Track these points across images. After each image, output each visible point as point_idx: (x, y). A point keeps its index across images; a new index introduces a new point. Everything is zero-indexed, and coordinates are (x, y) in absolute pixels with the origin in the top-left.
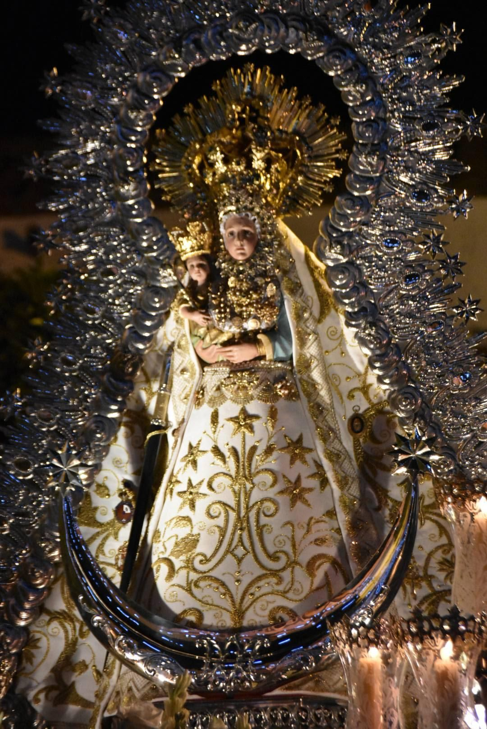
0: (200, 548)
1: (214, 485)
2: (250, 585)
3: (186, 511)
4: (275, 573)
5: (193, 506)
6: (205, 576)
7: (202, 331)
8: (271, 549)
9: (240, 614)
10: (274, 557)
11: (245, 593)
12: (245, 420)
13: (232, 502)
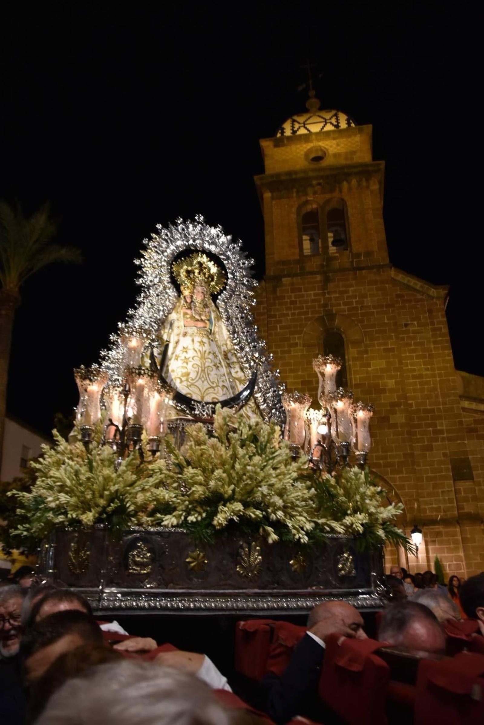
0: (191, 376)
1: (194, 358)
2: (206, 390)
3: (185, 365)
4: (212, 387)
5: (187, 363)
6: (193, 384)
7: (188, 316)
8: (212, 380)
9: (203, 398)
10: (213, 383)
11: (205, 391)
12: (202, 343)
13: (200, 365)
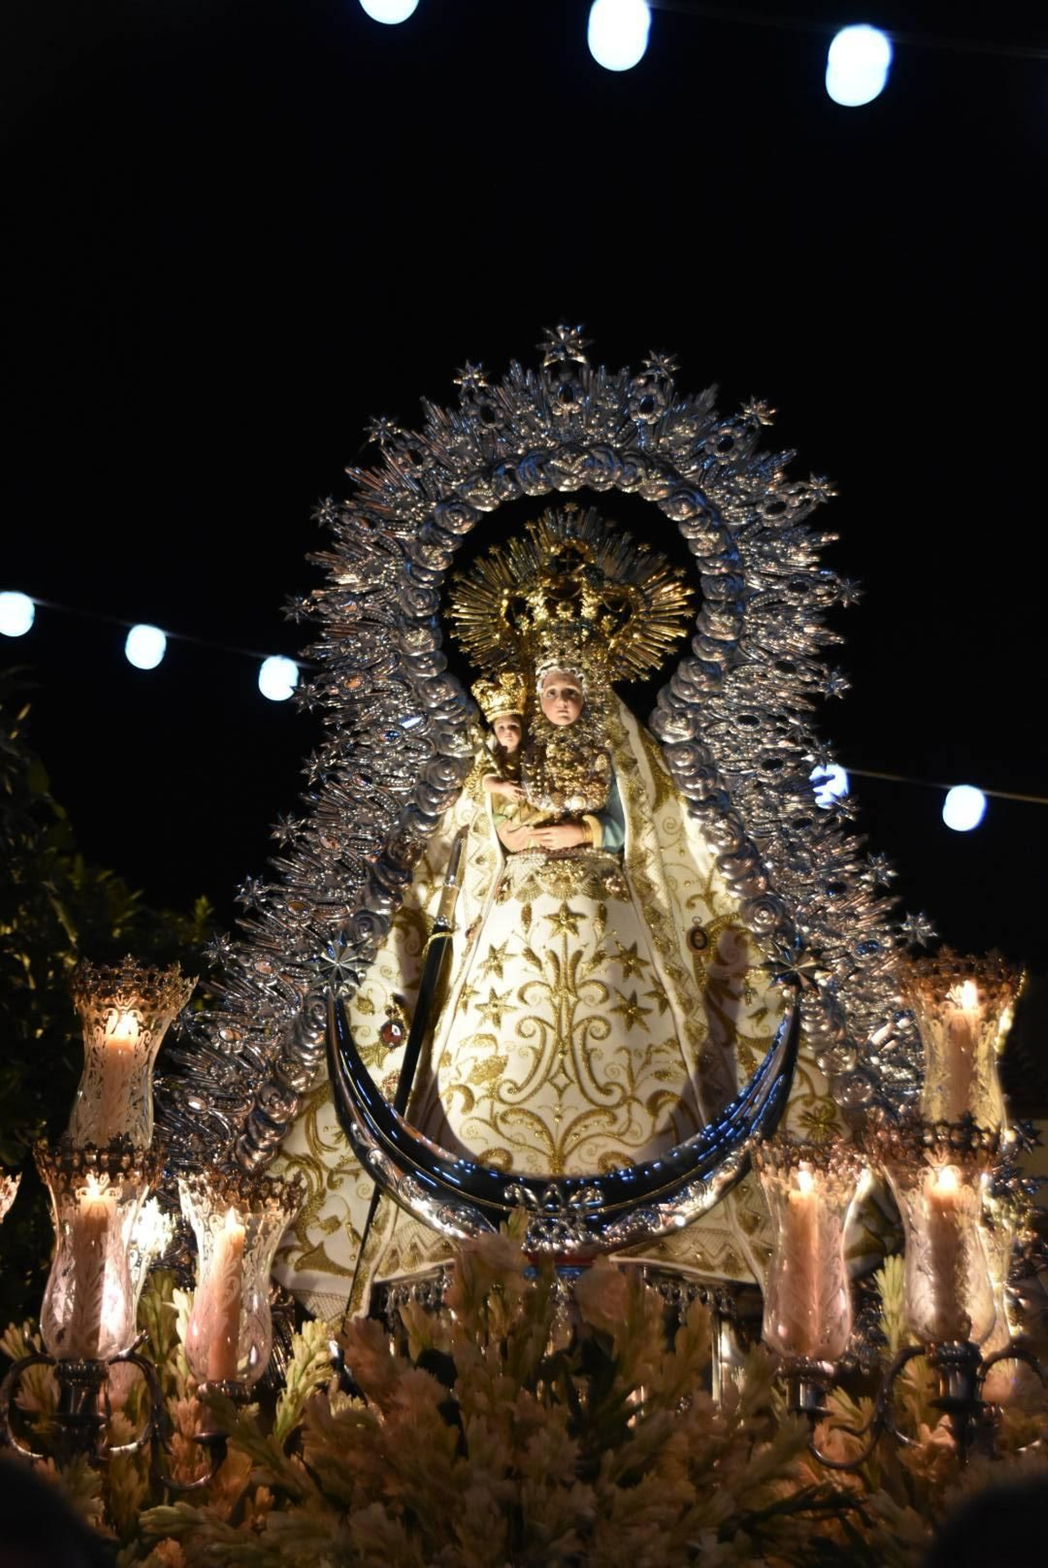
0: (507, 1074)
1: (527, 996)
2: (575, 1123)
3: (489, 1027)
4: (604, 1109)
5: (497, 1020)
6: (515, 1108)
7: (510, 809)
8: (602, 1080)
9: (560, 1158)
10: (606, 1090)
11: (568, 1132)
12: (567, 918)
13: (551, 1018)
